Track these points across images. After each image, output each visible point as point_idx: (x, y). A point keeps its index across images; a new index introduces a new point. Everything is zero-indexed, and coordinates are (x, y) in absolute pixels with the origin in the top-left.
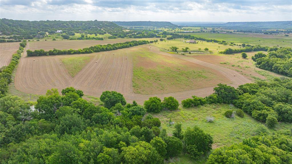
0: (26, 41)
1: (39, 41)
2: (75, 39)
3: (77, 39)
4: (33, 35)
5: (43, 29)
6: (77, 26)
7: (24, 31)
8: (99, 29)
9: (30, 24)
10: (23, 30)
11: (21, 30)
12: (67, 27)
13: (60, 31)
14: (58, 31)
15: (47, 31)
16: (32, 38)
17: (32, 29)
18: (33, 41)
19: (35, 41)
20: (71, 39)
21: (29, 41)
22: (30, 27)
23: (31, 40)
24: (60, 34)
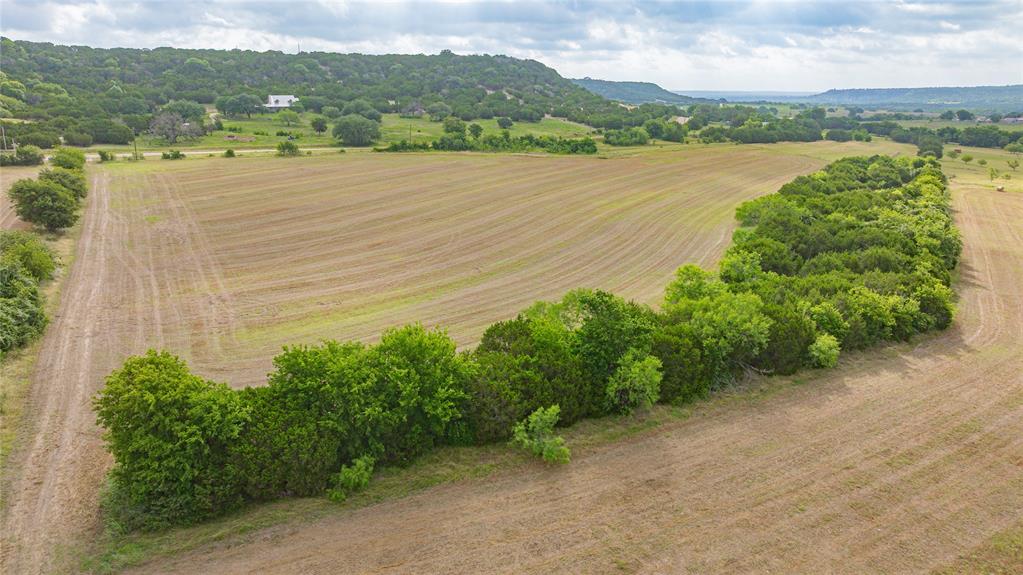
0: (83, 160)
1: (177, 156)
2: (424, 147)
3: (436, 147)
4: (125, 120)
5: (180, 86)
6: (366, 76)
7: (65, 95)
8: (490, 92)
9: (102, 61)
10: (57, 91)
11: (49, 91)
12: (313, 82)
13: (284, 101)
14: (272, 98)
15: (209, 101)
16: (122, 140)
17: (116, 86)
18: (136, 159)
19: (153, 160)
20: (395, 149)
21: (104, 157)
22: (107, 76)
23: (121, 153)
24: (295, 119)
